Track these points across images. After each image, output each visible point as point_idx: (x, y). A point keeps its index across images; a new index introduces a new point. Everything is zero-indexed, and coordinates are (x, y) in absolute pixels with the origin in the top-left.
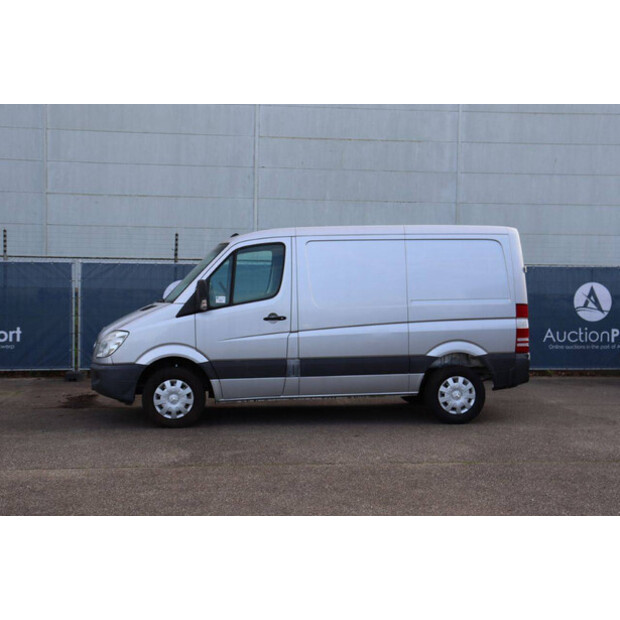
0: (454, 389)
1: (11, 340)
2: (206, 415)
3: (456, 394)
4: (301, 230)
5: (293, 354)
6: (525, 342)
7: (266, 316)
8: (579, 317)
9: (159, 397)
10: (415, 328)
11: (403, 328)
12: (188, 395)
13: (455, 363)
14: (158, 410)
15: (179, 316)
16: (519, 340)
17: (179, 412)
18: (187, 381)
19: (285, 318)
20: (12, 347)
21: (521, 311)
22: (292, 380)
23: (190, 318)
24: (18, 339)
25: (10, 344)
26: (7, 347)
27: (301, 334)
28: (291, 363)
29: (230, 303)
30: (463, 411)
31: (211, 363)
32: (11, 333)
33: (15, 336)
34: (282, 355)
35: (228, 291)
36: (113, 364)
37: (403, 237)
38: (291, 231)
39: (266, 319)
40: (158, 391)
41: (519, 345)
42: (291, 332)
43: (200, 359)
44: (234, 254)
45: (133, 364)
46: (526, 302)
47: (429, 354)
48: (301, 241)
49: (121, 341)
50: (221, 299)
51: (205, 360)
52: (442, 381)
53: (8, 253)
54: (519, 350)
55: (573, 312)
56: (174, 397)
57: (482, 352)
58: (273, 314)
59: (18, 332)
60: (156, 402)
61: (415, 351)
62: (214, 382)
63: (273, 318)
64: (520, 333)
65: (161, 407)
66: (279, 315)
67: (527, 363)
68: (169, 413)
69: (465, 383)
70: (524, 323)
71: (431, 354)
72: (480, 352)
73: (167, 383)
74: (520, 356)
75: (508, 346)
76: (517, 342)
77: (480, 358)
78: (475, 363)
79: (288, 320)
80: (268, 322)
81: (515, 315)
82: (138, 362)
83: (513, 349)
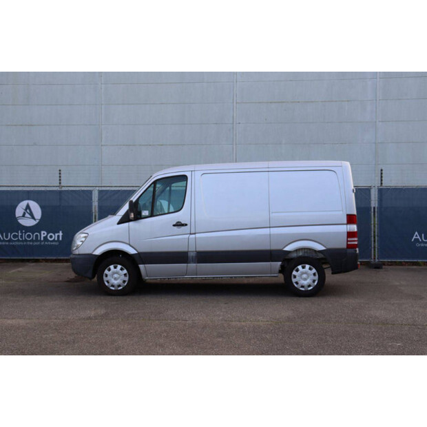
0: (303, 273)
1: (56, 239)
2: (138, 287)
3: (305, 277)
4: (198, 167)
5: (192, 249)
6: (355, 241)
7: (174, 223)
10: (275, 231)
11: (266, 231)
12: (125, 275)
13: (306, 255)
14: (106, 284)
15: (119, 223)
16: (349, 239)
18: (124, 266)
19: (186, 225)
20: (57, 243)
21: (351, 219)
22: (192, 266)
23: (126, 224)
24: (61, 239)
25: (56, 241)
26: (54, 243)
27: (197, 235)
28: (191, 255)
29: (152, 215)
30: (310, 289)
31: (139, 254)
32: (56, 235)
33: (58, 236)
34: (186, 250)
35: (150, 209)
37: (267, 170)
38: (191, 168)
39: (174, 225)
41: (349, 243)
42: (191, 234)
43: (132, 251)
44: (155, 183)
45: (91, 255)
46: (355, 213)
47: (285, 249)
48: (198, 174)
49: (83, 239)
50: (145, 213)
51: (136, 252)
52: (294, 267)
53: (62, 184)
54: (349, 246)
56: (116, 276)
57: (323, 248)
58: (178, 222)
59: (61, 234)
61: (274, 247)
62: (141, 266)
63: (179, 225)
64: (350, 234)
66: (183, 223)
67: (356, 257)
69: (310, 269)
70: (354, 228)
71: (287, 249)
72: (320, 247)
74: (350, 251)
75: (341, 243)
76: (348, 241)
77: (321, 252)
78: (321, 256)
79: (188, 226)
80: (175, 228)
81: (345, 222)
82: (94, 253)
83: (345, 246)
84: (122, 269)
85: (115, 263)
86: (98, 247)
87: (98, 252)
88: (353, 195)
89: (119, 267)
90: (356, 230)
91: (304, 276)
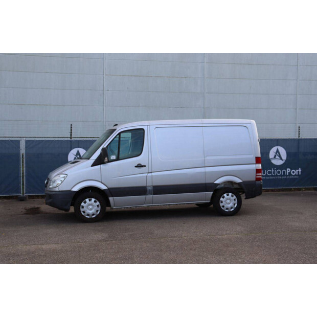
0: (227, 199)
2: (107, 216)
4: (152, 122)
5: (149, 184)
6: (260, 175)
7: (136, 165)
8: (272, 163)
9: (83, 207)
10: (208, 169)
11: (202, 170)
12: (98, 206)
13: (226, 186)
14: (83, 214)
15: (92, 166)
16: (257, 174)
17: (93, 215)
18: (97, 199)
19: (145, 166)
21: (258, 160)
22: (149, 197)
23: (98, 167)
27: (153, 174)
28: (149, 188)
29: (118, 159)
30: (232, 210)
31: (109, 189)
34: (145, 185)
35: (117, 154)
36: (59, 191)
37: (201, 125)
38: (147, 123)
39: (136, 167)
40: (83, 204)
41: (258, 177)
42: (148, 173)
43: (103, 187)
44: (119, 134)
45: (70, 191)
46: (260, 156)
48: (152, 128)
49: (63, 179)
50: (113, 157)
51: (106, 188)
52: (221, 195)
54: (258, 179)
55: (269, 160)
56: (90, 207)
57: (241, 181)
58: (139, 164)
60: (82, 210)
61: (208, 181)
62: (111, 199)
63: (139, 166)
64: (258, 171)
65: (84, 212)
66: (143, 164)
67: (261, 186)
68: (88, 215)
69: (232, 196)
70: (259, 166)
71: (216, 182)
72: (238, 181)
73: (87, 200)
74: (258, 182)
75: (252, 177)
76: (256, 176)
77: (239, 184)
78: (236, 186)
79: (147, 167)
80: (136, 168)
81: (255, 162)
82: (72, 190)
83: (255, 179)
84: (95, 202)
85: (90, 197)
86: (75, 185)
87: (76, 189)
88: (258, 143)
89: (93, 200)
90: (261, 168)
91: (228, 201)
